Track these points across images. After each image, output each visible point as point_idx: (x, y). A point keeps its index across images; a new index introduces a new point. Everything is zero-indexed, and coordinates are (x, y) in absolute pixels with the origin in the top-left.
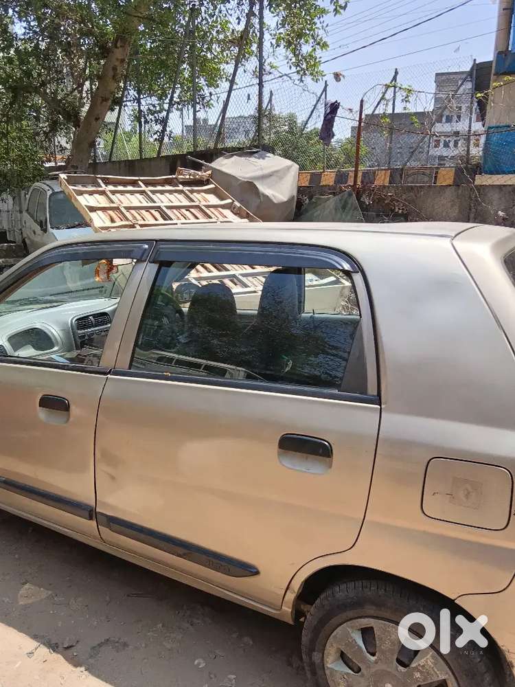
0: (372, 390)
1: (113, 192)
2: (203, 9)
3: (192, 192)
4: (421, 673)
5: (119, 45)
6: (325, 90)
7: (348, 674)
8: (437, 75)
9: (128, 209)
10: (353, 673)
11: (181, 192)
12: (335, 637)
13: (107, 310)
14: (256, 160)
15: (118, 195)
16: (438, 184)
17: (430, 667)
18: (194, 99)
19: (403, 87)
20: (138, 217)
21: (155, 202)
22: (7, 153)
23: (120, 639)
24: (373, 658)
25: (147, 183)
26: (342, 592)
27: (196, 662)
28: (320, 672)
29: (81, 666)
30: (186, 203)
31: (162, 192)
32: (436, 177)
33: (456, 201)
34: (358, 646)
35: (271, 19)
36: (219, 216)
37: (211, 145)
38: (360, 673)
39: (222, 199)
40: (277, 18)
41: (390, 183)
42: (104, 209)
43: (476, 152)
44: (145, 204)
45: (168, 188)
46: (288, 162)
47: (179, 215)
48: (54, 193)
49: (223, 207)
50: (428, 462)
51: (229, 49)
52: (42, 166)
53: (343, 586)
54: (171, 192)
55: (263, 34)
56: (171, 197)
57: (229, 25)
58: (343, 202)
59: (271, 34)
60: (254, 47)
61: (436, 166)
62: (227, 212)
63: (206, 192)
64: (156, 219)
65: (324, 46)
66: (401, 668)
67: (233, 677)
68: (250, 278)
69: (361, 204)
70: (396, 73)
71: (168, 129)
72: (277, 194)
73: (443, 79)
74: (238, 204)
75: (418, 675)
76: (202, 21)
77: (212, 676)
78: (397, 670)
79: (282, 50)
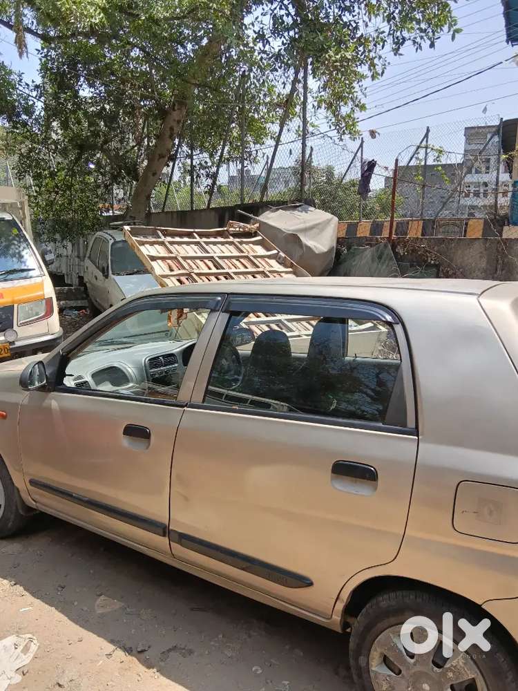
0: (411, 424)
1: (172, 243)
2: (252, 74)
3: (241, 243)
4: (454, 672)
5: (176, 108)
6: (361, 146)
7: (389, 676)
8: (466, 129)
9: (185, 258)
10: (394, 675)
11: (231, 243)
12: (379, 641)
13: (174, 352)
14: (299, 213)
15: (176, 246)
16: (468, 237)
17: (461, 667)
18: (243, 155)
19: (435, 148)
20: (194, 266)
21: (208, 253)
22: (70, 204)
23: (186, 646)
24: (412, 661)
25: (201, 235)
26: (385, 601)
27: (254, 669)
28: (365, 675)
29: (153, 668)
30: (236, 253)
31: (215, 244)
32: (465, 231)
33: (484, 252)
34: (399, 649)
35: (313, 84)
36: (265, 265)
37: (257, 199)
38: (400, 675)
39: (268, 250)
40: (319, 82)
41: (423, 235)
42: (163, 259)
43: (504, 201)
44: (200, 254)
45: (220, 239)
46: (328, 216)
47: (230, 265)
48: (116, 242)
49: (270, 257)
50: (458, 485)
51: (274, 110)
52: (101, 215)
53: (386, 596)
54: (223, 243)
55: (307, 98)
56: (223, 248)
57: (275, 89)
58: (379, 253)
59: (313, 97)
60: (298, 109)
61: (467, 216)
62: (273, 262)
63: (254, 243)
64: (210, 269)
65: (363, 108)
66: (435, 669)
67: (287, 683)
68: (295, 323)
69: (396, 254)
70: (428, 130)
71: (218, 183)
72: (318, 246)
73: (472, 133)
74: (282, 254)
75: (450, 675)
76: (250, 85)
77: (269, 681)
78: (433, 670)
79: (323, 112)
